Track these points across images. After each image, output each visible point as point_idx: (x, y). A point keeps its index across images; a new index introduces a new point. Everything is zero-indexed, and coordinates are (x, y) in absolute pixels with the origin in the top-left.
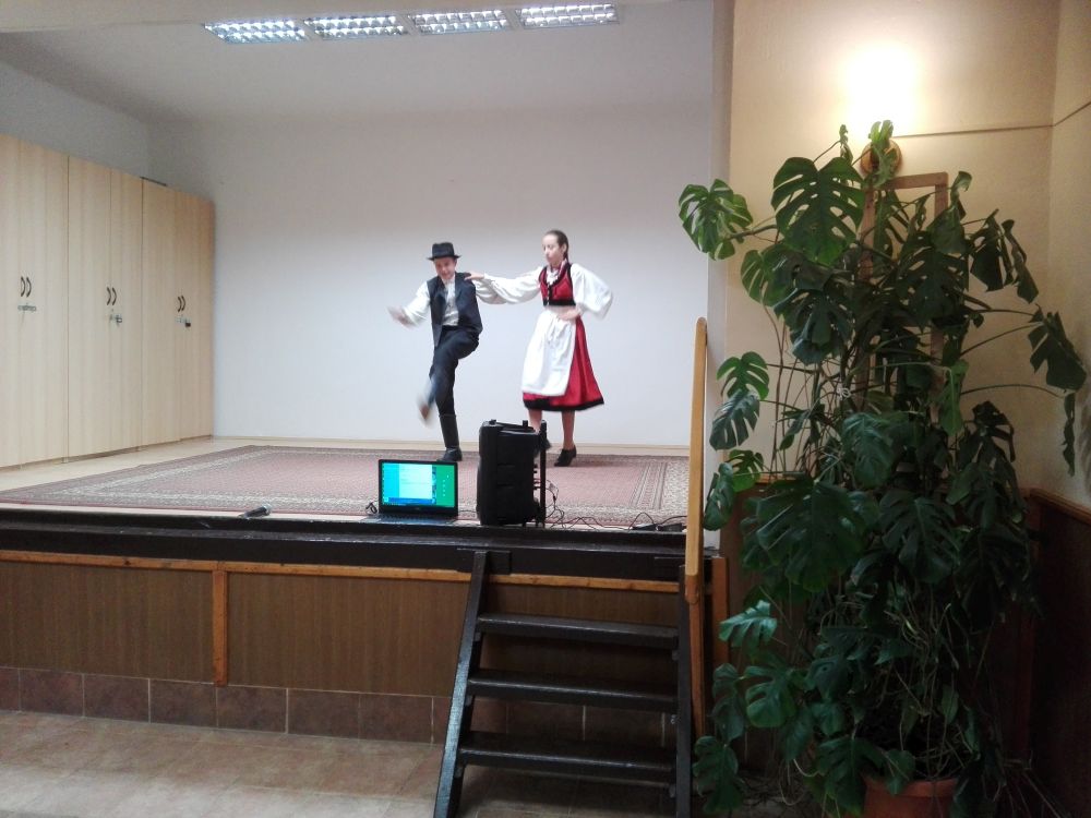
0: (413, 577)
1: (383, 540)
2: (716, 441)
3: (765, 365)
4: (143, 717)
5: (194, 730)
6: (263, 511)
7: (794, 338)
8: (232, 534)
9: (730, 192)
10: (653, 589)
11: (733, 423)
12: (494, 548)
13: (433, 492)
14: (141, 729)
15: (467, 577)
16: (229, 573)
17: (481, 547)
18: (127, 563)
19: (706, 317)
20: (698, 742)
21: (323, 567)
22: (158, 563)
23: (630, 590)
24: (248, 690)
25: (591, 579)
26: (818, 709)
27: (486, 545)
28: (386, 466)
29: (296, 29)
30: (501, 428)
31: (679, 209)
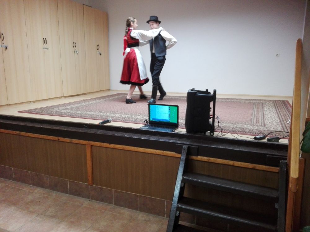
0: (158, 153)
4: (67, 193)
6: (108, 121)
8: (93, 131)
12: (191, 145)
13: (169, 117)
15: (179, 155)
16: (92, 146)
17: (185, 144)
18: (59, 139)
22: (68, 140)
23: (254, 169)
24: (100, 188)
25: (235, 162)
27: (188, 143)
28: (151, 106)
30: (196, 93)
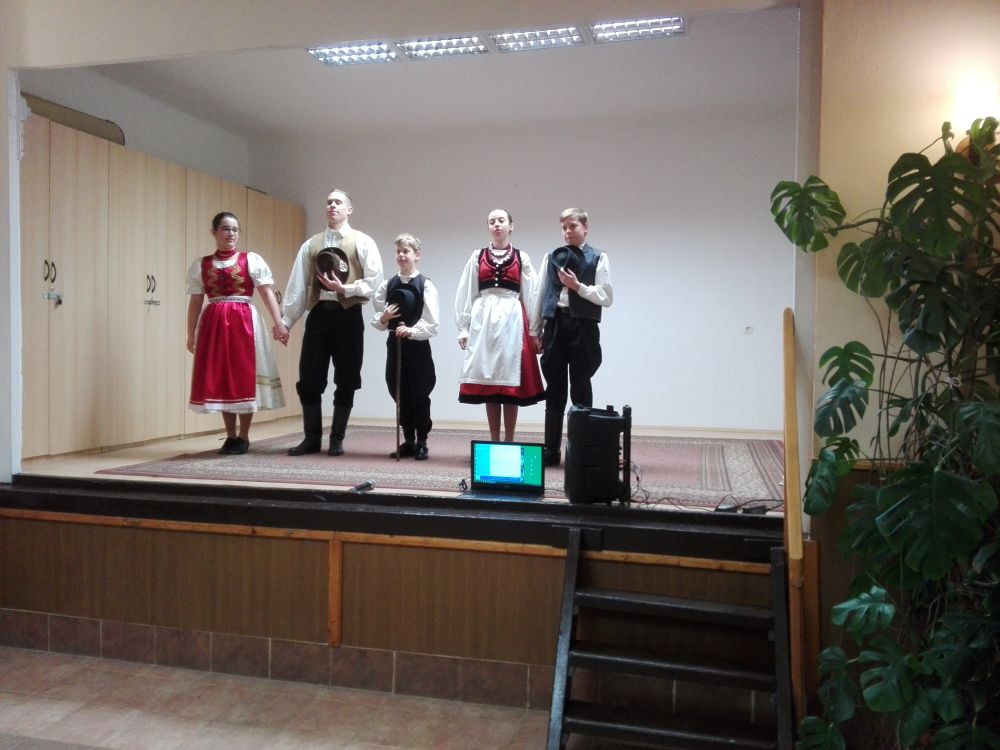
0: (511, 551)
1: (482, 516)
2: (821, 428)
3: (870, 355)
4: (263, 674)
5: (310, 687)
6: (368, 486)
7: (904, 328)
8: (346, 507)
9: (826, 188)
10: (742, 570)
11: (839, 412)
12: (585, 526)
13: (522, 471)
14: (262, 686)
15: (563, 552)
16: (344, 543)
17: (574, 525)
18: (254, 532)
19: (793, 308)
20: (802, 722)
21: (428, 539)
22: (280, 532)
23: (720, 570)
24: (360, 652)
25: (681, 558)
26: (935, 693)
27: (578, 522)
28: (478, 447)
29: (388, 52)
30: (589, 413)
31: (771, 205)
